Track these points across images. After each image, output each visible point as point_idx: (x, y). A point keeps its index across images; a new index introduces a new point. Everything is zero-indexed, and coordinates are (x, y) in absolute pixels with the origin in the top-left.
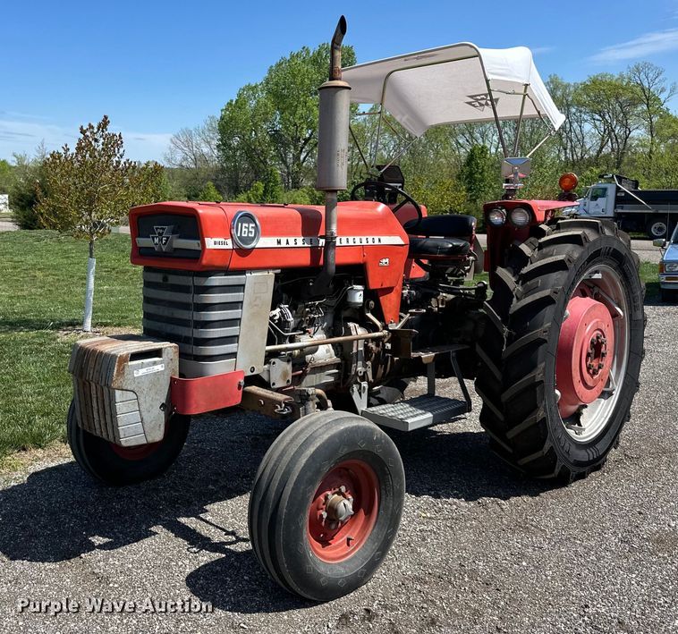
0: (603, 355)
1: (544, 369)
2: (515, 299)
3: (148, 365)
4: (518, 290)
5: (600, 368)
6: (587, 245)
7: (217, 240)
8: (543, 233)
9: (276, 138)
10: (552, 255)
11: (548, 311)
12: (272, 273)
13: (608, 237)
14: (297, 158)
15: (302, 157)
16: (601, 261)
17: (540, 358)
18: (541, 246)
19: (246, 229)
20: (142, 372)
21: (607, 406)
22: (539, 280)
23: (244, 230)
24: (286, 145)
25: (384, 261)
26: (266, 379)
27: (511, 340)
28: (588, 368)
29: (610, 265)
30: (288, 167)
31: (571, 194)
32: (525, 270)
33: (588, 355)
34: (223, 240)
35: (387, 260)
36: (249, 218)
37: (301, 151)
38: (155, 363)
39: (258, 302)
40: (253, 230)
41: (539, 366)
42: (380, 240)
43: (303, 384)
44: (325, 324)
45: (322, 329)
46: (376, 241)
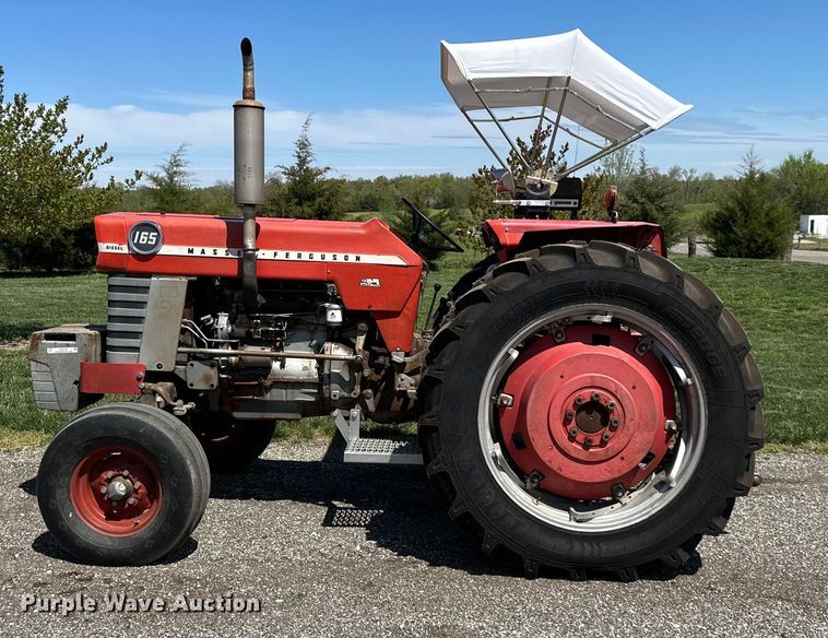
1: (438, 412)
3: (61, 346)
7: (110, 245)
12: (184, 280)
13: (603, 268)
19: (144, 237)
20: (54, 350)
23: (142, 237)
25: (369, 281)
26: (183, 378)
28: (570, 435)
29: (624, 305)
34: (117, 245)
35: (376, 281)
36: (149, 227)
38: (68, 345)
39: (165, 305)
40: (154, 239)
41: (433, 409)
42: (358, 258)
43: (268, 397)
44: (314, 342)
45: (310, 346)
46: (352, 258)
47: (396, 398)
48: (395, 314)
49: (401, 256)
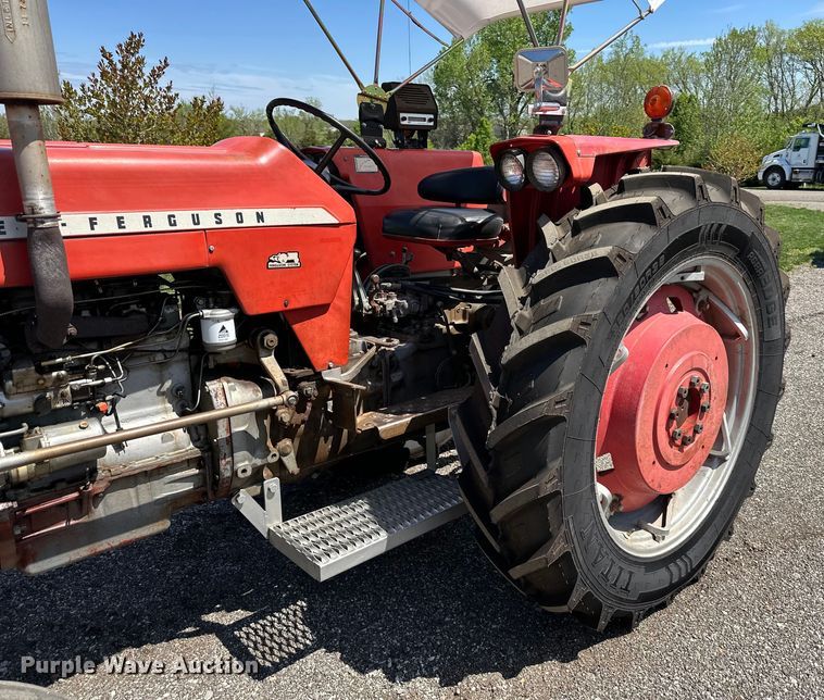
0: (704, 409)
1: (561, 470)
2: (515, 334)
4: (521, 316)
5: (696, 432)
6: (664, 223)
8: (587, 201)
9: (493, 87)
10: (591, 247)
11: (571, 361)
13: (716, 205)
14: (514, 109)
15: (520, 107)
16: (701, 251)
17: (551, 451)
18: (577, 228)
21: (715, 480)
22: (560, 297)
24: (503, 95)
25: (283, 258)
27: (505, 412)
28: (672, 440)
29: (722, 255)
30: (505, 118)
31: (662, 126)
32: (539, 276)
33: (671, 417)
35: (293, 256)
37: (518, 102)
41: (550, 465)
42: (260, 217)
43: (100, 512)
44: (168, 384)
45: (160, 393)
46: (250, 219)
47: (322, 439)
48: (321, 309)
49: (329, 208)
